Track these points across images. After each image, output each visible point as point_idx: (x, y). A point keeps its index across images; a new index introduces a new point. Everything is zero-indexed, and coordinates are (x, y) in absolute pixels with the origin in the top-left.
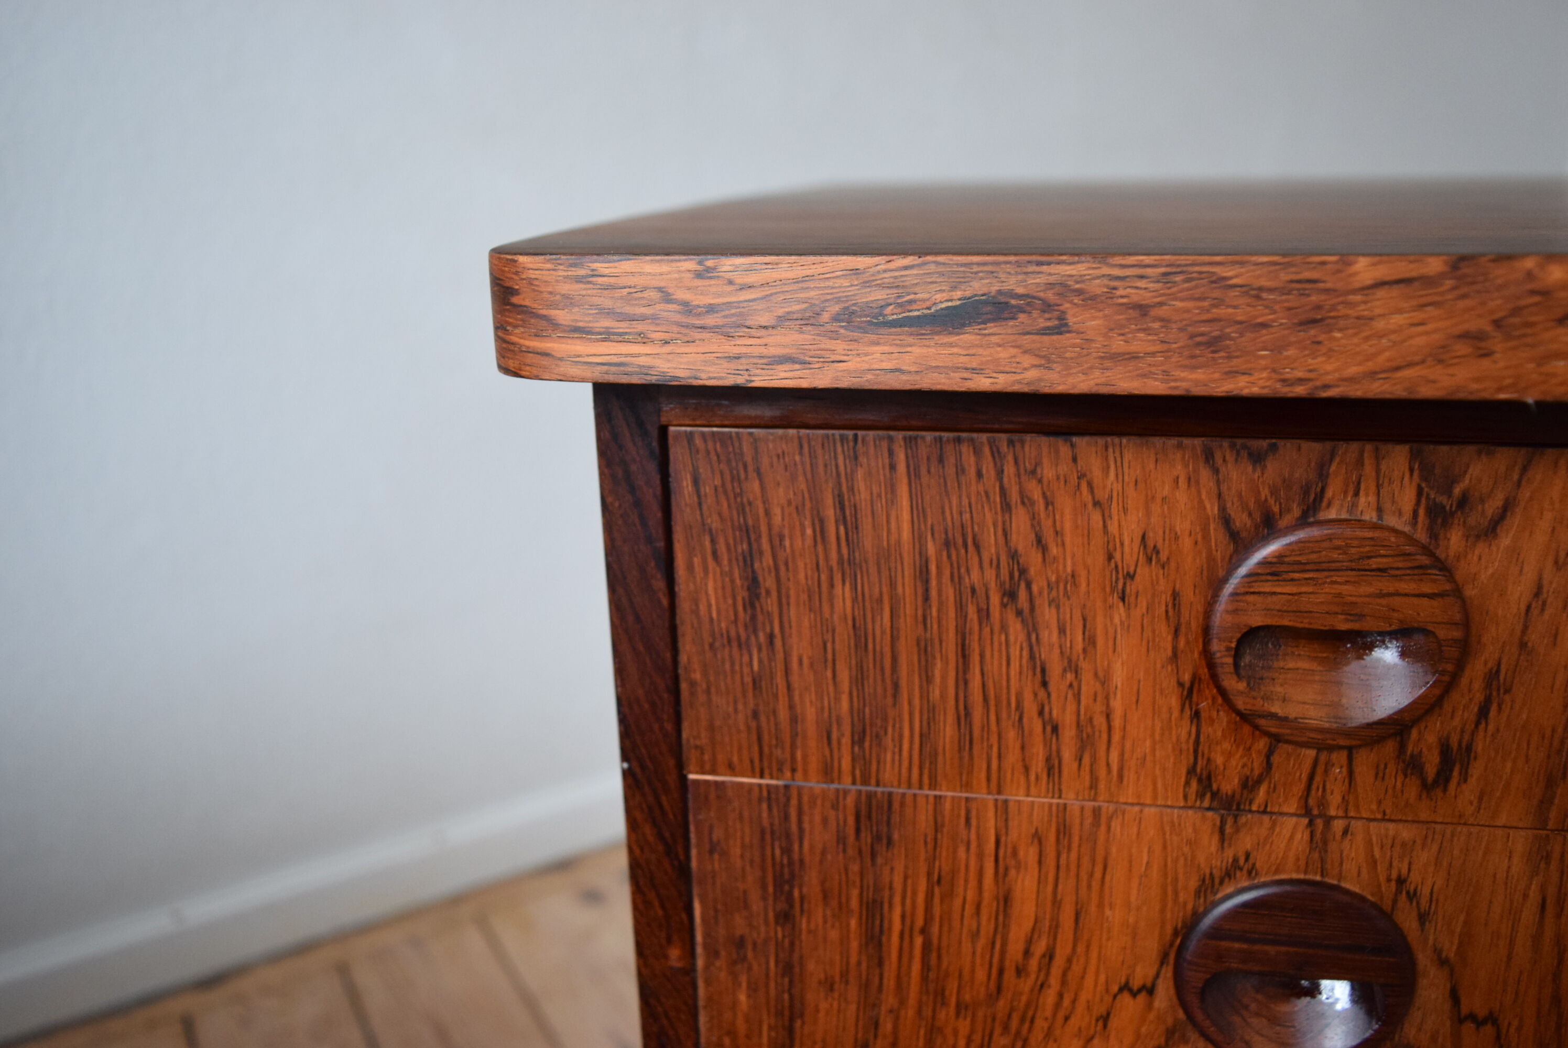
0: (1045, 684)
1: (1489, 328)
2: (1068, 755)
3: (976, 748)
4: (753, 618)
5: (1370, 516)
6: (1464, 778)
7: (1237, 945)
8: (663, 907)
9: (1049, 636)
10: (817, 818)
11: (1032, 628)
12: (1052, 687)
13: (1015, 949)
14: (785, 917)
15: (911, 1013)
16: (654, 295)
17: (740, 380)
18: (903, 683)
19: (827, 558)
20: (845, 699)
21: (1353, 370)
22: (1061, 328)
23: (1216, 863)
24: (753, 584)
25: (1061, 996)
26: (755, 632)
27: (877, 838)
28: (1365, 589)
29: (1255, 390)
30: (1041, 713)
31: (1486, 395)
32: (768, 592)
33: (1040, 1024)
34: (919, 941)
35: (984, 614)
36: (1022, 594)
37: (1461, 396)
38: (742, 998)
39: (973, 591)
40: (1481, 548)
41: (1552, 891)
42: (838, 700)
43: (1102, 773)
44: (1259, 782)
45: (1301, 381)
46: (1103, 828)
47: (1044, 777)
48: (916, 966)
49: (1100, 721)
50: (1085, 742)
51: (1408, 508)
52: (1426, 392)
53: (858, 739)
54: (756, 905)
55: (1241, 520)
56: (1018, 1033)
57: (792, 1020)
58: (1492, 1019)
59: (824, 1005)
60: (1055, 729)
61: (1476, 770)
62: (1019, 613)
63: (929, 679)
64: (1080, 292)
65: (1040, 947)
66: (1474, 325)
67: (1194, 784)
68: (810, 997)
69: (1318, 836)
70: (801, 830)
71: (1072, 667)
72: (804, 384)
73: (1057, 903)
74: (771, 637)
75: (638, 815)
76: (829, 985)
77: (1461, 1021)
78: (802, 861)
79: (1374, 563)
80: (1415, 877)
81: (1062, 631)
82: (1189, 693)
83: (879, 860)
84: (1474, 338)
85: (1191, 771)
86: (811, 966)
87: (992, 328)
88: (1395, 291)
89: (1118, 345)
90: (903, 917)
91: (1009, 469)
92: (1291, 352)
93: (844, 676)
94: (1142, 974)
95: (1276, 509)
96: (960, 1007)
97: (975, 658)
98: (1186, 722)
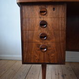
6: (47, 16)
23: (40, 20)
46: (37, 19)
51: (45, 7)
69: (43, 19)
76: (28, 26)
77: (49, 25)
85: (39, 16)
95: (41, 7)
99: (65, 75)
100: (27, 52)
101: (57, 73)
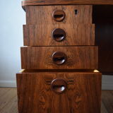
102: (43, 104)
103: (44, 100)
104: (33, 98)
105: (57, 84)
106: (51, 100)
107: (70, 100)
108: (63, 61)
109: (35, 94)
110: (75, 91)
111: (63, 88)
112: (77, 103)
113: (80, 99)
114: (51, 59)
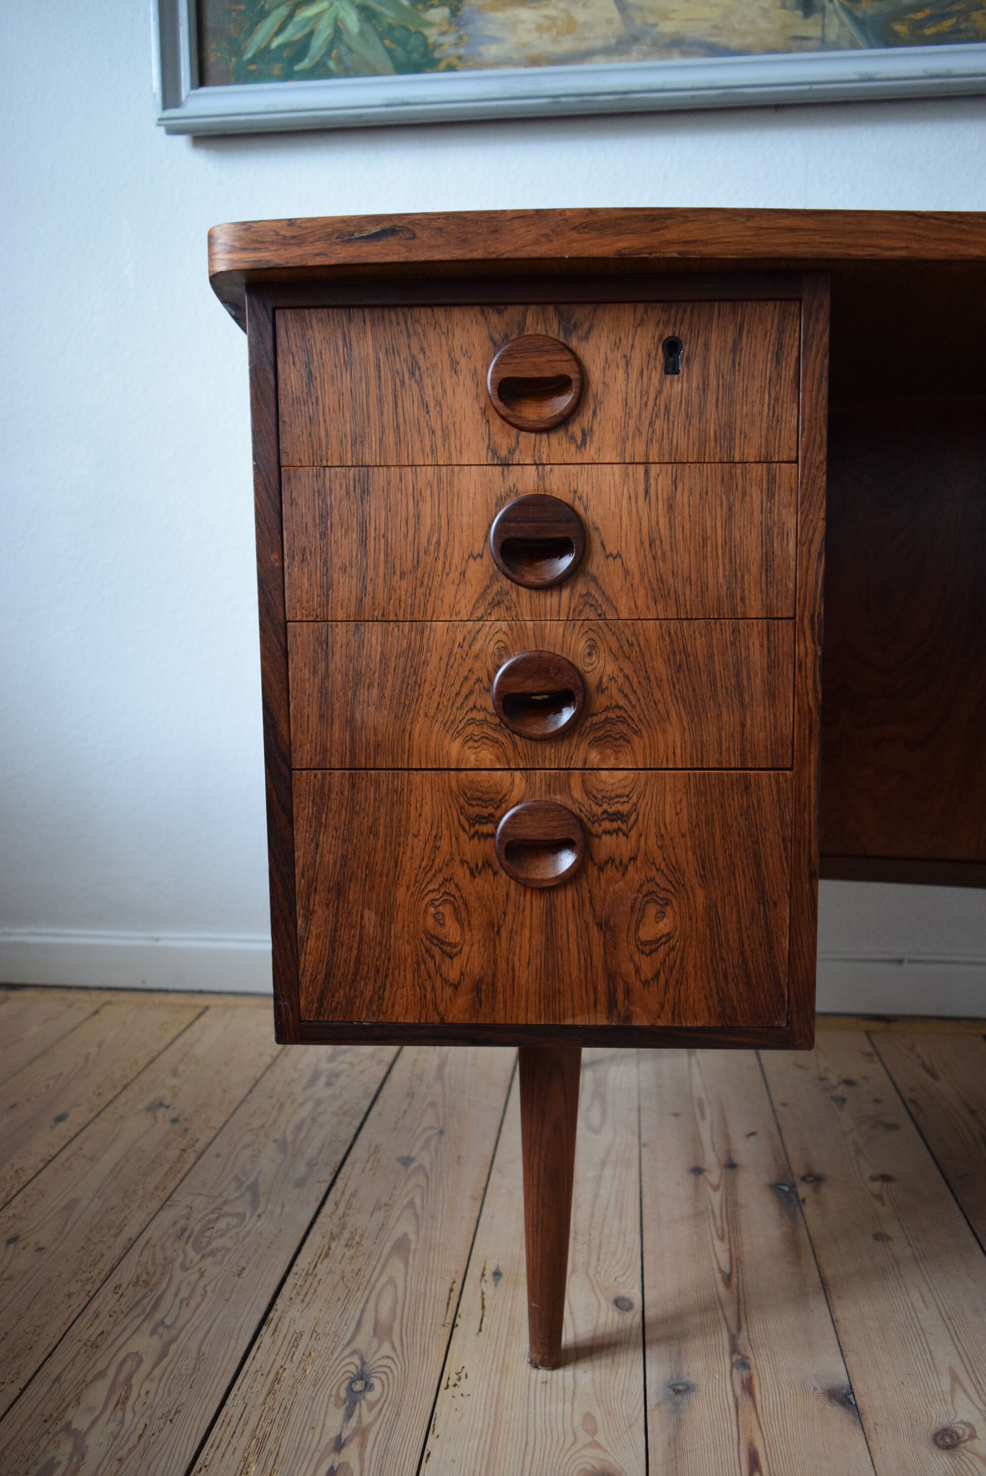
0: (428, 412)
1: (550, 232)
2: (439, 443)
3: (402, 444)
4: (310, 390)
5: (543, 333)
6: (591, 443)
7: (512, 525)
8: (270, 534)
9: (429, 391)
10: (338, 484)
11: (421, 388)
12: (431, 413)
13: (424, 541)
14: (323, 535)
15: (381, 580)
16: (273, 233)
17: (303, 263)
18: (371, 416)
19: (340, 362)
20: (348, 424)
21: (509, 248)
22: (414, 237)
23: (503, 490)
24: (310, 375)
25: (444, 563)
26: (311, 396)
27: (363, 491)
28: (543, 359)
29: (479, 257)
30: (427, 425)
31: (553, 256)
32: (316, 378)
33: (437, 579)
34: (382, 541)
35: (403, 382)
36: (417, 372)
37: (545, 256)
38: (306, 581)
39: (398, 373)
40: (584, 344)
41: (632, 491)
42: (345, 426)
43: (453, 451)
44: (514, 450)
45: (493, 252)
46: (456, 478)
47: (430, 455)
48: (382, 555)
49: (451, 427)
50: (446, 437)
51: (556, 329)
52: (534, 255)
53: (354, 442)
54: (311, 529)
55: (497, 337)
56: (428, 585)
57: (328, 590)
58: (619, 555)
59: (341, 580)
60: (433, 432)
61: (596, 437)
62: (416, 381)
63: (382, 414)
64: (419, 224)
65: (434, 540)
66: (545, 231)
67: (490, 454)
68: (335, 577)
69: (540, 474)
70: (331, 490)
71: (439, 404)
72: (327, 263)
73: (440, 516)
74: (317, 399)
75: (260, 488)
76: (344, 569)
77: (607, 557)
78: (331, 505)
79: (545, 348)
80: (580, 489)
81: (433, 388)
82: (484, 412)
83: (365, 502)
84: (547, 235)
85: (488, 448)
86: (335, 560)
87: (390, 238)
88: (519, 220)
89: (433, 242)
90: (375, 529)
91: (409, 321)
92: (489, 242)
93: (348, 414)
94: (478, 548)
95: (509, 332)
96: (403, 575)
97: (400, 403)
98: (484, 425)
99: (816, 1180)
100: (339, 891)
101: (711, 1161)
102: (449, 951)
103: (452, 931)
104: (386, 916)
105: (532, 831)
106: (494, 929)
107: (606, 926)
108: (567, 715)
109: (401, 895)
110: (634, 874)
111: (566, 860)
112: (650, 947)
113: (665, 926)
114: (488, 702)
